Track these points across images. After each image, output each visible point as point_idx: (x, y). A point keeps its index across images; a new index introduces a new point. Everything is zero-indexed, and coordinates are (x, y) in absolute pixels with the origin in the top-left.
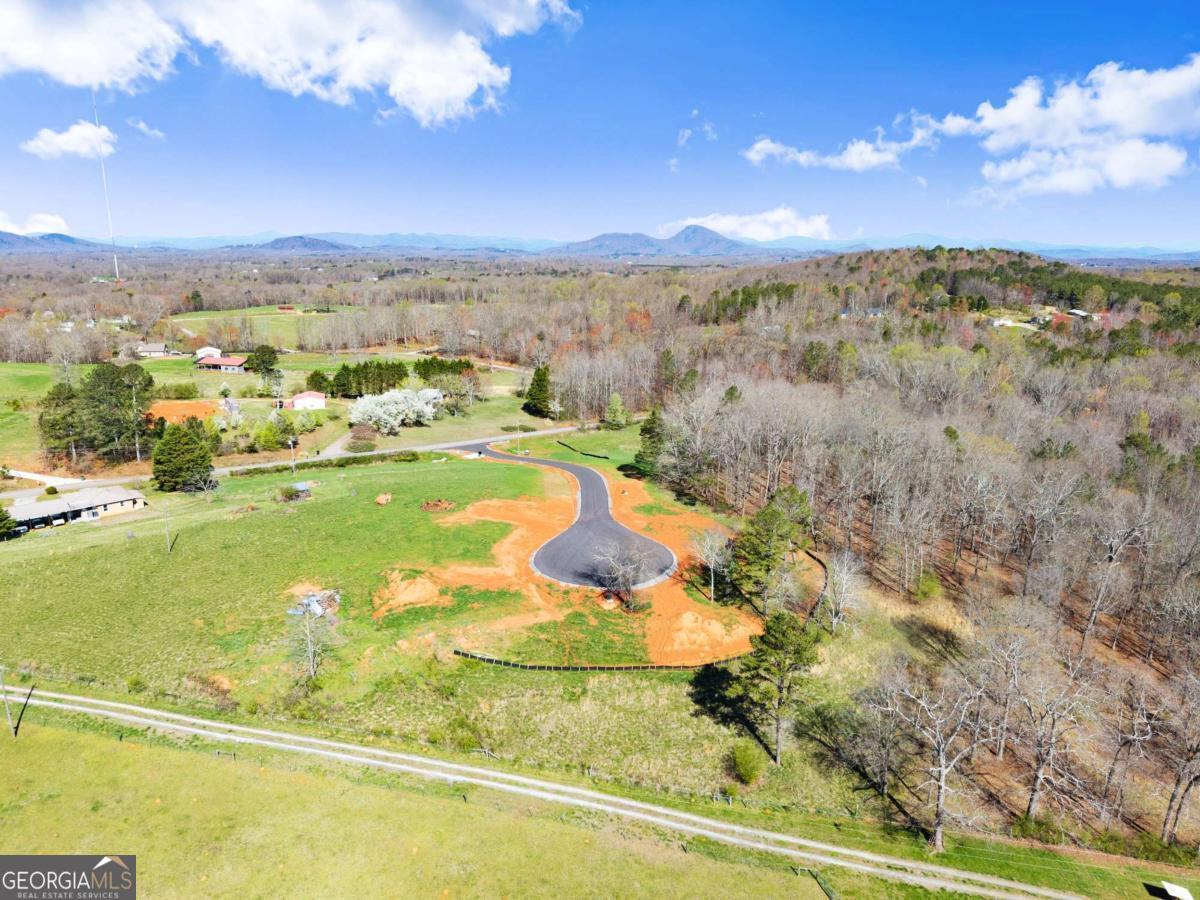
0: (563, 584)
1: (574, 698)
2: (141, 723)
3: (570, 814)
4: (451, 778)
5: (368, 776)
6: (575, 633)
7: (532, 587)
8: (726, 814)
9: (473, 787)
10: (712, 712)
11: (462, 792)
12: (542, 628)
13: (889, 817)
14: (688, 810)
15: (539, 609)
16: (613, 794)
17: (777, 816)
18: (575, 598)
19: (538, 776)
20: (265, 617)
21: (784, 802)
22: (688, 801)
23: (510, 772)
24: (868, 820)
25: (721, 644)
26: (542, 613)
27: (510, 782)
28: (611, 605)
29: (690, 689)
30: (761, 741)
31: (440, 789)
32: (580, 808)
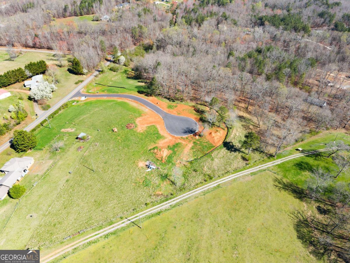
0: (184, 136)
1: (213, 160)
2: (159, 210)
3: (234, 180)
4: (215, 185)
5: (204, 193)
6: (198, 147)
7: (179, 140)
8: (250, 167)
9: (219, 184)
10: (232, 151)
11: (218, 186)
12: (192, 148)
13: (267, 155)
14: (245, 170)
15: (187, 145)
16: (235, 173)
17: (255, 164)
18: (190, 138)
19: (224, 177)
20: (144, 175)
21: (254, 161)
22: (244, 169)
23: (220, 179)
24: (265, 158)
25: (221, 137)
26: (188, 145)
27: (222, 180)
28: (197, 137)
29: (225, 148)
30: (243, 152)
31: (215, 188)
32: (235, 178)
